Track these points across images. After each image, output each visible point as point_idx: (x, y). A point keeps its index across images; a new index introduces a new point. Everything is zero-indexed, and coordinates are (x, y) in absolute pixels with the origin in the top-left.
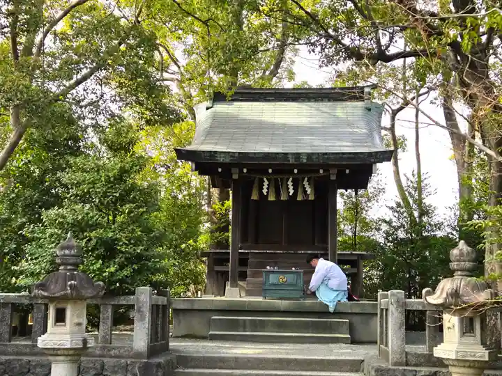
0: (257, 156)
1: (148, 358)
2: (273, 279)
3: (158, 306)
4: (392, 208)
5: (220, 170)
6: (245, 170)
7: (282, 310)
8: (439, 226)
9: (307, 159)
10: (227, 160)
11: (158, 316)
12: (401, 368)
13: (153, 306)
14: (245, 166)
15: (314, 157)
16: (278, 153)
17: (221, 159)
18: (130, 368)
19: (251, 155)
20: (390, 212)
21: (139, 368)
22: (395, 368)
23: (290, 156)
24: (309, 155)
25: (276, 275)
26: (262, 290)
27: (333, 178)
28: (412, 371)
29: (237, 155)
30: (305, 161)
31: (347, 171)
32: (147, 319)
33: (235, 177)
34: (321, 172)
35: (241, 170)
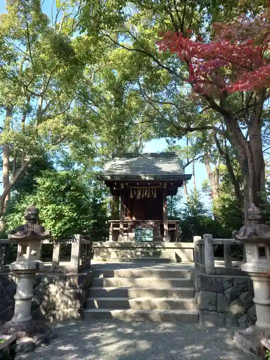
0: (132, 177)
1: (79, 273)
4: (185, 204)
5: (116, 184)
6: (127, 184)
8: (205, 211)
9: (154, 178)
10: (119, 179)
12: (214, 276)
14: (127, 182)
15: (157, 177)
17: (116, 179)
18: (68, 279)
19: (129, 177)
20: (185, 206)
22: (211, 276)
27: (165, 187)
28: (220, 278)
29: (123, 177)
31: (172, 184)
33: (122, 187)
34: (160, 184)
35: (125, 184)
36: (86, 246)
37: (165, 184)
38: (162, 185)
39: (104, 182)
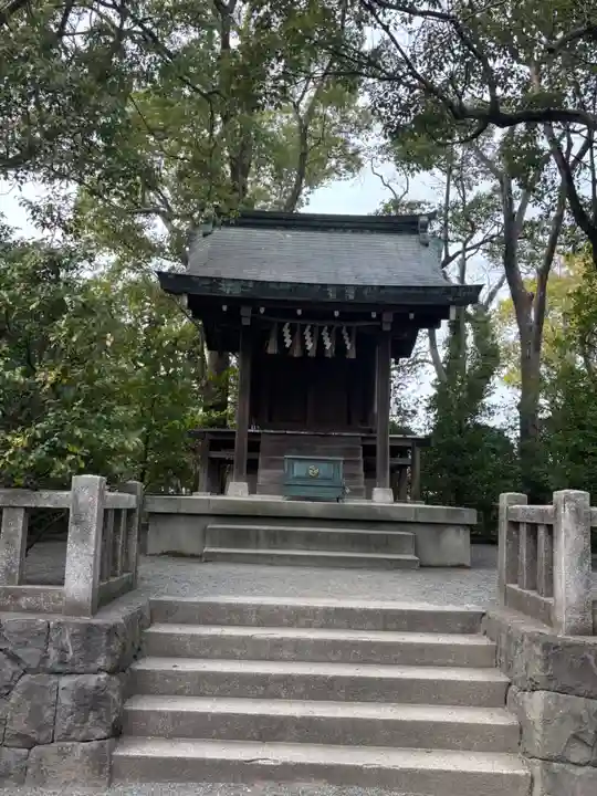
0: (281, 287)
1: (94, 613)
2: (299, 469)
3: (118, 512)
5: (225, 308)
6: (262, 310)
7: (313, 516)
9: (356, 294)
10: (237, 292)
11: (116, 530)
13: (106, 511)
14: (263, 303)
15: (366, 292)
16: (313, 285)
17: (227, 290)
18: (54, 636)
19: (272, 286)
21: (73, 636)
23: (329, 289)
24: (359, 289)
25: (304, 465)
26: (283, 487)
27: (387, 328)
29: (251, 285)
30: (351, 297)
31: (412, 316)
32: (93, 537)
33: (246, 322)
34: (374, 315)
35: (255, 311)
36: (124, 513)
37: (388, 317)
38: (379, 317)
39: (185, 301)
